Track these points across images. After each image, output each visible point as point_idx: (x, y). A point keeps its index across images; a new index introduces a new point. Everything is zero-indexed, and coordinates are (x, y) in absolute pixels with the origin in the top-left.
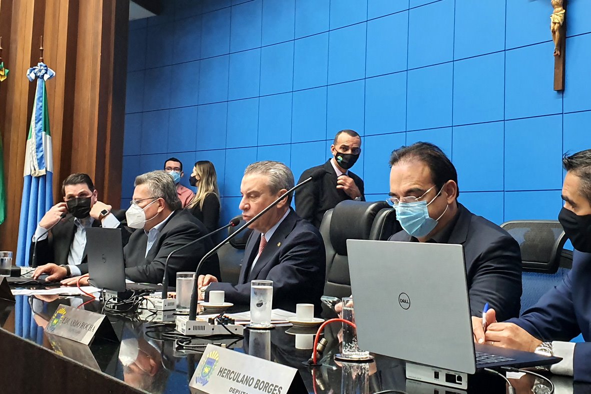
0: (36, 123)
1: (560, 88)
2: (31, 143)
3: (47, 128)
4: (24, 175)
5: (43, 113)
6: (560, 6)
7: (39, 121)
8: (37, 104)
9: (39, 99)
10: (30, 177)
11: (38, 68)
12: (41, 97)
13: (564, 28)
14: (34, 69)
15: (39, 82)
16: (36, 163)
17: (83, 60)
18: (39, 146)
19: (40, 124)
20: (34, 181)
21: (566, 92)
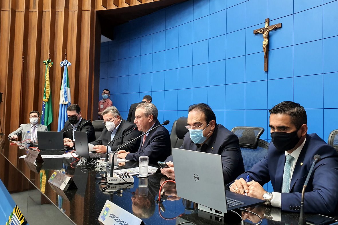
0: (64, 83)
1: (266, 70)
2: (62, 91)
3: (68, 85)
4: (60, 104)
5: (67, 80)
6: (266, 38)
7: (65, 83)
8: (64, 76)
9: (65, 74)
10: (62, 104)
11: (64, 62)
12: (66, 73)
13: (268, 46)
14: (63, 62)
15: (65, 67)
16: (64, 99)
17: (83, 58)
18: (65, 92)
19: (66, 84)
20: (63, 106)
21: (268, 71)
